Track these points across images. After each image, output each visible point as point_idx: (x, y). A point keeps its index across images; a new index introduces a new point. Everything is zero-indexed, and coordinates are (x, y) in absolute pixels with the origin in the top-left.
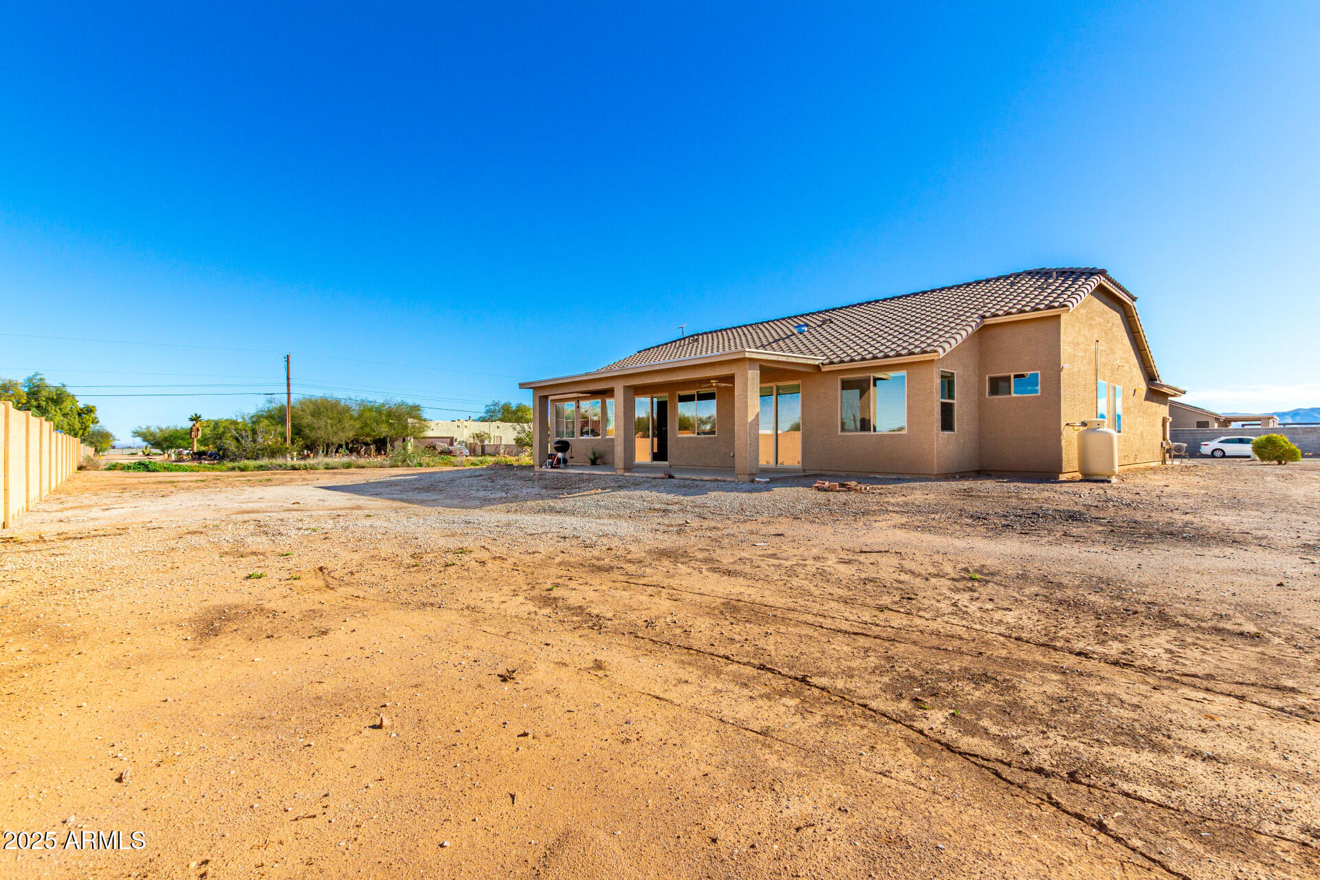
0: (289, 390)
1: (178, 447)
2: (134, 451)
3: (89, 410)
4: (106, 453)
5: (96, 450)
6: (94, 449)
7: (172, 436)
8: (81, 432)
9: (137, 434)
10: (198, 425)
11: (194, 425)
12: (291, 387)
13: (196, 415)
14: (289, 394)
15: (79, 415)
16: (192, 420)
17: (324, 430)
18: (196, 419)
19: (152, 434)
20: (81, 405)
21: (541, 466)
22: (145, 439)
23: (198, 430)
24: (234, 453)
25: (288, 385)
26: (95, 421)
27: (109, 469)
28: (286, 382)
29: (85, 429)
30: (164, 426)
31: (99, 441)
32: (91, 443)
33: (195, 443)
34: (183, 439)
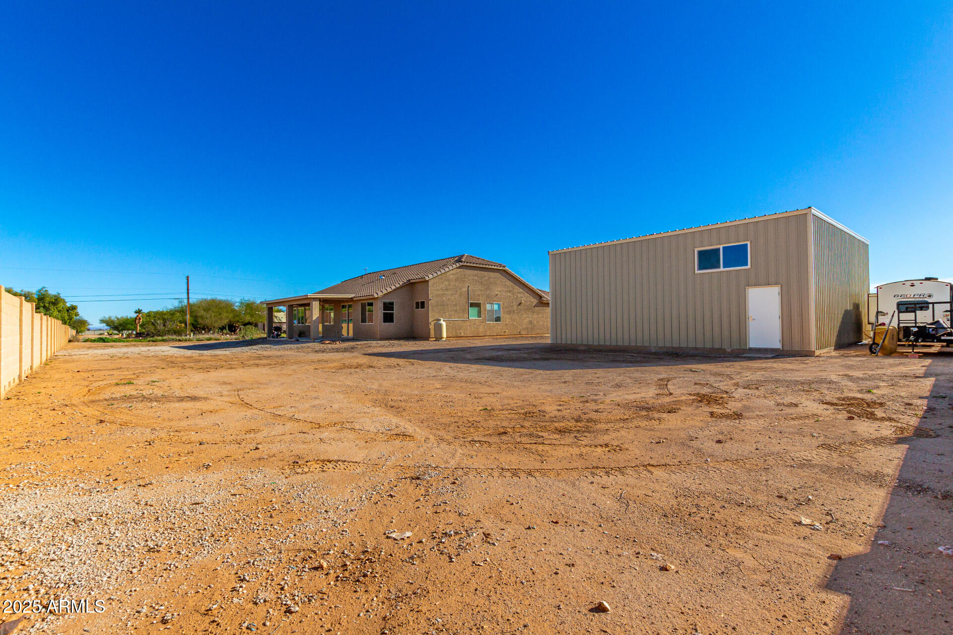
0: (188, 296)
1: (128, 330)
2: (102, 332)
3: (74, 308)
4: (84, 334)
5: (77, 332)
6: (75, 331)
7: (125, 323)
8: (68, 321)
9: (102, 321)
10: (140, 316)
11: (138, 316)
12: (190, 295)
13: (139, 309)
14: (188, 298)
15: (68, 311)
16: (136, 312)
17: (208, 319)
18: (139, 312)
19: (113, 322)
20: (68, 305)
21: (269, 337)
22: (108, 325)
23: (140, 319)
24: (153, 333)
25: (188, 293)
26: (77, 314)
27: (85, 342)
28: (186, 291)
29: (71, 320)
30: (119, 317)
31: (79, 325)
32: (73, 328)
33: (138, 327)
34: (132, 324)
